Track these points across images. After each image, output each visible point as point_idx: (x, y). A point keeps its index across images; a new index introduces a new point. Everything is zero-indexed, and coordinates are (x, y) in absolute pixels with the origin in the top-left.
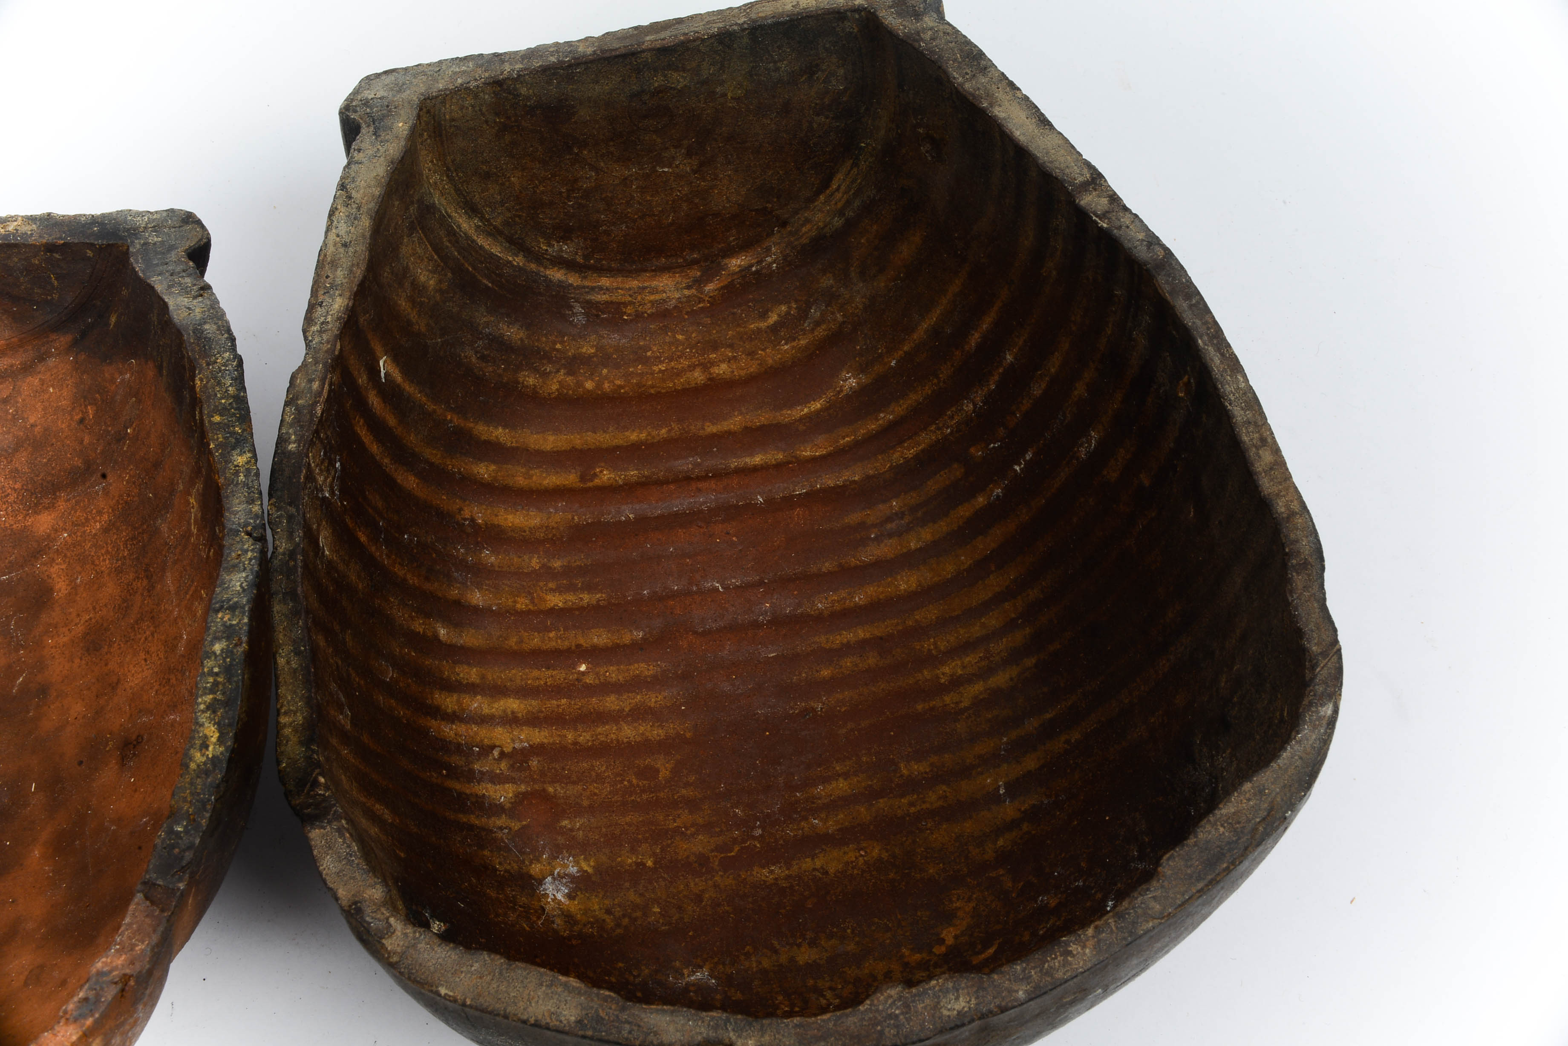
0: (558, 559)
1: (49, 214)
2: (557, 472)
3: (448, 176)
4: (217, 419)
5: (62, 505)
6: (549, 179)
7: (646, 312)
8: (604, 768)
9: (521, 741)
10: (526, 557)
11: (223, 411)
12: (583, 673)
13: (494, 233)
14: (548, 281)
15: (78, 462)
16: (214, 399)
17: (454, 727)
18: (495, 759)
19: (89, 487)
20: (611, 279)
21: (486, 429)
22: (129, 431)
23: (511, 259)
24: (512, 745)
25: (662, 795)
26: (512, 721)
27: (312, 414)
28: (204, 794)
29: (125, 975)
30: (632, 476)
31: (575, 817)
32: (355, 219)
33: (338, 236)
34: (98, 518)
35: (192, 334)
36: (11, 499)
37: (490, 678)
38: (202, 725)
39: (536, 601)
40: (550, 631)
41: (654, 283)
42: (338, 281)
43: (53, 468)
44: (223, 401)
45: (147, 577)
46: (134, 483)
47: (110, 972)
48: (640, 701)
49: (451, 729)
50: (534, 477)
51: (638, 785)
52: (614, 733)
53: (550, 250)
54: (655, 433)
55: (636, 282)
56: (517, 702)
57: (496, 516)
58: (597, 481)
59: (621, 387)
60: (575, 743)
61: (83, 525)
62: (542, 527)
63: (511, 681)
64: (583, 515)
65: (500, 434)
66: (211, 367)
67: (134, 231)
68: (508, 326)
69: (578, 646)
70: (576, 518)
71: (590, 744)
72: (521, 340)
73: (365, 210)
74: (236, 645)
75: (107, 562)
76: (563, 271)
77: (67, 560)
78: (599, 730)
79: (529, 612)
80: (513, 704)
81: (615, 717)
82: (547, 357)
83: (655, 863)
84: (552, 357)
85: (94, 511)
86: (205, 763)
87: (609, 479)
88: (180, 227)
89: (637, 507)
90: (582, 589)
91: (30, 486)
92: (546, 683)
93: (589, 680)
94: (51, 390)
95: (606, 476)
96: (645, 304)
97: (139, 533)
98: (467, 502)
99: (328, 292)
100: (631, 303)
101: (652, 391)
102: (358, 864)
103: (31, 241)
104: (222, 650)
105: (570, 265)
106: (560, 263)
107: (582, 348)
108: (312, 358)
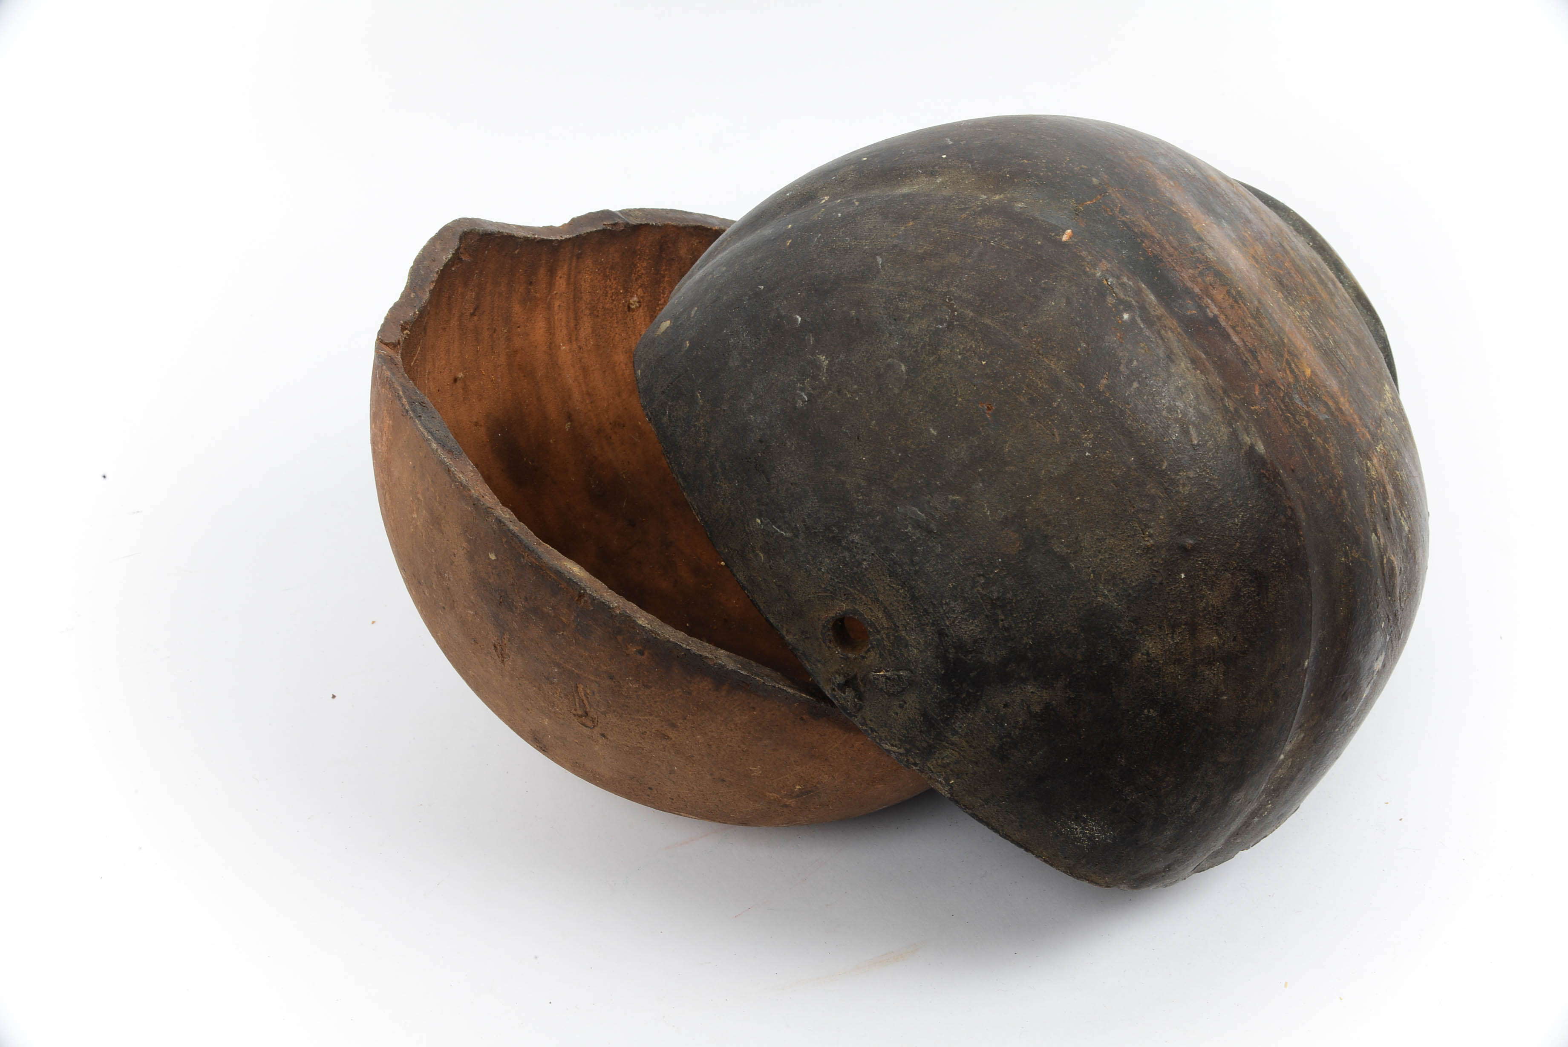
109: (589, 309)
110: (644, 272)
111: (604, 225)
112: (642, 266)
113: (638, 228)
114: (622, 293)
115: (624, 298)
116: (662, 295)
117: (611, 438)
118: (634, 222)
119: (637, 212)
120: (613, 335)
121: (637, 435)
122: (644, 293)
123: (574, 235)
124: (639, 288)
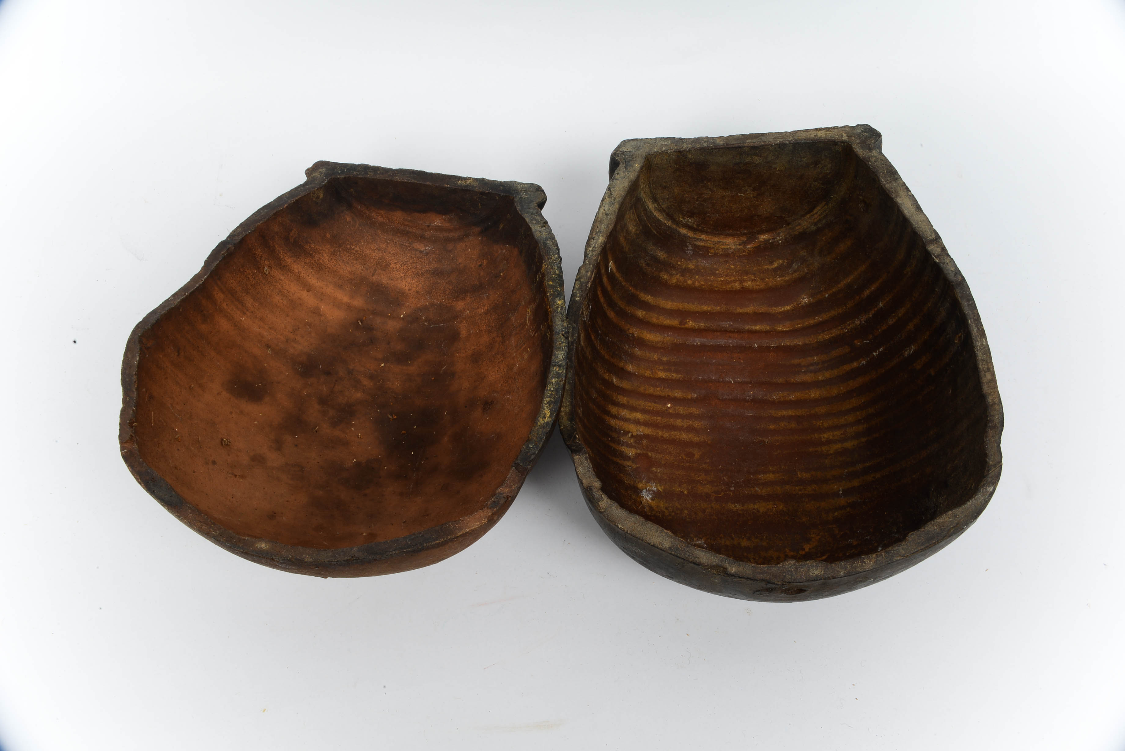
0: (665, 356)
1: (483, 178)
2: (670, 319)
3: (649, 186)
4: (551, 283)
5: (468, 299)
6: (691, 192)
7: (719, 253)
8: (672, 449)
9: (640, 432)
10: (652, 354)
11: (553, 280)
12: (669, 408)
13: (661, 210)
14: (679, 233)
15: (477, 282)
16: (550, 275)
17: (615, 421)
18: (629, 437)
19: (481, 294)
20: (707, 236)
21: (644, 295)
22: (501, 274)
23: (666, 222)
24: (636, 433)
25: (694, 465)
26: (637, 422)
27: (587, 287)
28: (542, 435)
29: (508, 495)
30: (702, 326)
31: (658, 468)
32: (612, 204)
33: (604, 210)
34: (483, 308)
35: (542, 244)
36: (447, 292)
37: (631, 403)
38: (545, 409)
39: (654, 373)
40: (658, 387)
41: (725, 241)
42: (602, 230)
43: (466, 283)
44: (554, 276)
45: (502, 337)
46: (501, 296)
47: (503, 493)
48: (691, 424)
49: (613, 422)
50: (660, 320)
51: (685, 459)
52: (678, 436)
53: (683, 220)
54: (714, 308)
55: (717, 239)
56: (641, 415)
57: (643, 334)
58: (687, 326)
59: (703, 285)
60: (662, 437)
61: (476, 309)
62: (661, 342)
63: (639, 405)
64: (678, 339)
65: (649, 298)
66: (549, 260)
67: (517, 191)
68: (660, 252)
69: (669, 396)
70: (675, 340)
71: (668, 438)
72: (664, 258)
73: (617, 201)
74: (560, 381)
75: (485, 326)
76: (686, 230)
77: (468, 323)
78: (672, 433)
79: (650, 378)
80: (639, 416)
81: (680, 429)
82: (673, 267)
83: (688, 493)
84: (676, 267)
85: (482, 305)
86: (543, 424)
87: (692, 325)
88: (535, 192)
89: (702, 340)
90: (674, 372)
91: (455, 289)
92: (653, 409)
93: (671, 411)
94: (470, 250)
95: (691, 324)
96: (719, 249)
97: (500, 318)
98: (632, 326)
99: (597, 234)
100: (713, 248)
101: (716, 289)
102: (592, 472)
103: (476, 190)
104: (555, 382)
105: (690, 228)
106: (686, 227)
107: (689, 265)
108: (588, 262)
109: (245, 292)
110: (261, 253)
111: (222, 254)
112: (259, 252)
113: (242, 241)
114: (257, 272)
115: (259, 273)
116: (280, 254)
117: (295, 339)
118: (238, 239)
119: (238, 229)
120: (266, 292)
121: (308, 327)
122: (269, 262)
123: (208, 274)
124: (265, 262)
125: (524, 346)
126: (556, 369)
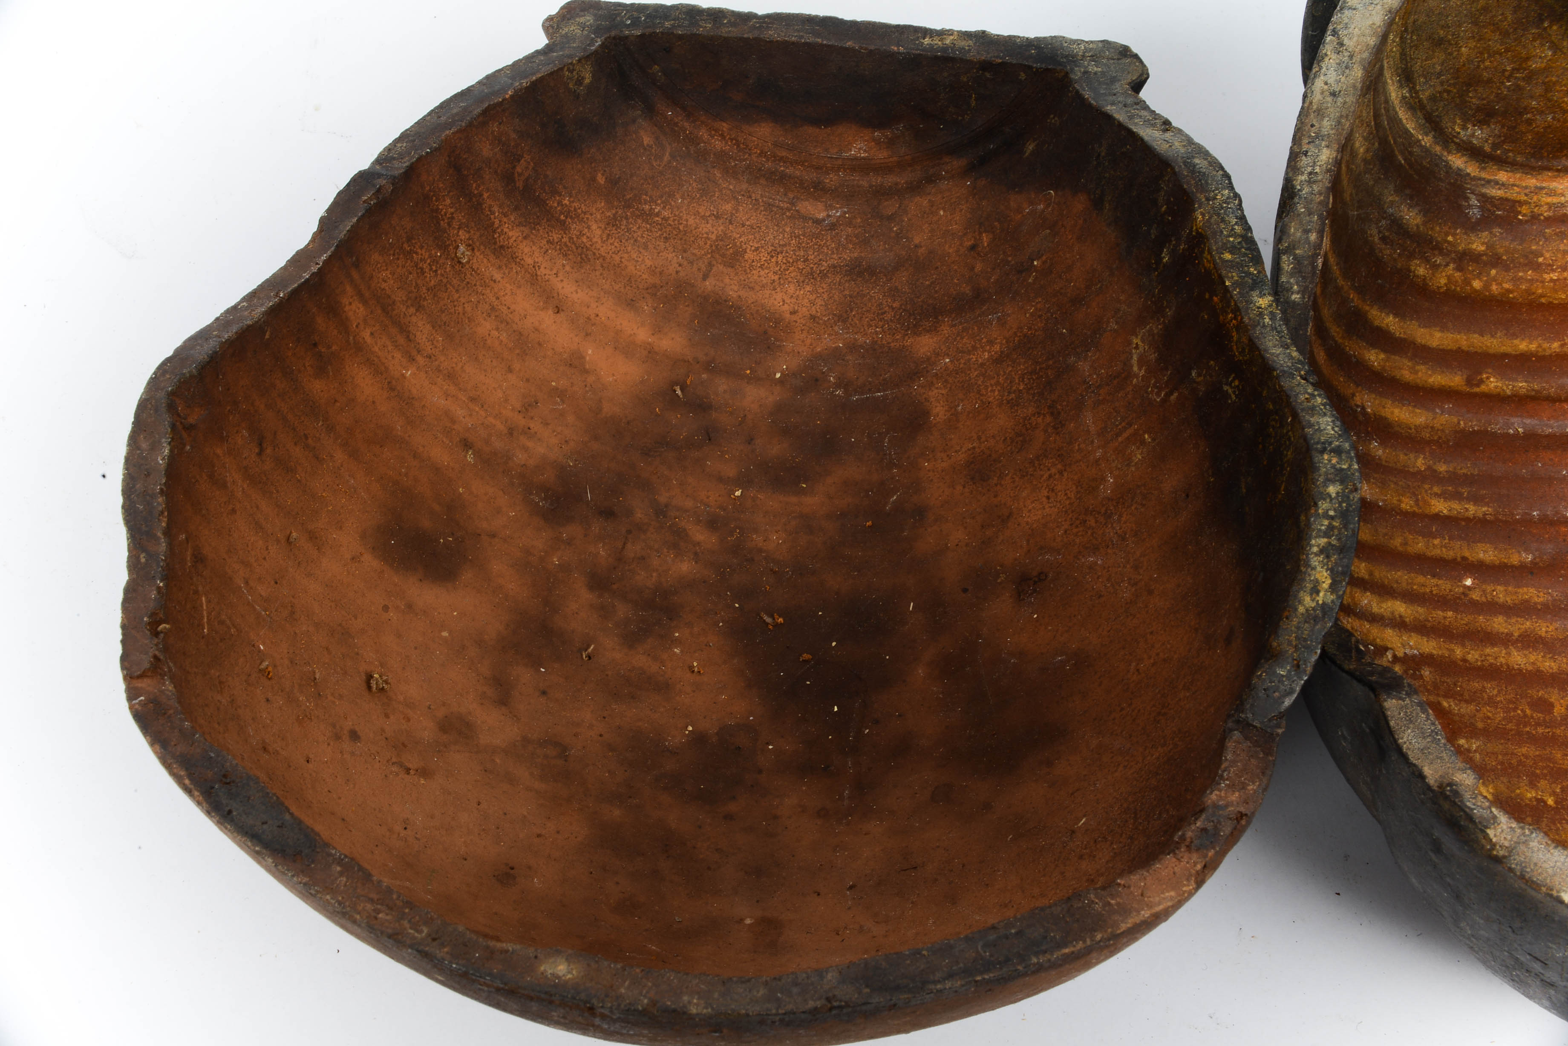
0: (1444, 463)
1: (984, 32)
2: (1443, 372)
3: (1401, 38)
4: (1228, 256)
5: (946, 330)
6: (1501, 54)
7: (1542, 215)
8: (1495, 692)
9: (1411, 648)
10: (1412, 456)
11: (1233, 249)
12: (1469, 588)
13: (1415, 105)
14: (1448, 166)
15: (967, 289)
16: (1220, 236)
17: (1350, 620)
18: (1389, 661)
19: (979, 315)
20: (1510, 174)
21: (1379, 314)
22: (1035, 263)
23: (1420, 137)
24: (1403, 650)
25: (1558, 731)
26: (1400, 624)
27: (1314, 268)
28: (1311, 641)
29: (1241, 813)
30: (1521, 387)
31: (1472, 738)
32: (1347, 68)
33: (1326, 83)
34: (988, 347)
35: (1183, 167)
36: (888, 317)
37: (1378, 576)
38: (1314, 569)
39: (1421, 503)
40: (1436, 538)
41: (1554, 185)
42: (1325, 131)
43: (936, 292)
44: (1231, 239)
45: (1052, 414)
46: (1040, 316)
47: (1227, 806)
48: (1529, 628)
49: (1348, 622)
50: (1420, 373)
51: (1532, 717)
52: (1503, 657)
53: (1462, 133)
54: (1546, 345)
55: (1534, 181)
56: (1404, 605)
57: (1384, 407)
58: (1483, 388)
59: (1509, 291)
60: (1465, 660)
61: (969, 352)
62: (1427, 427)
63: (1397, 583)
64: (1471, 422)
65: (1389, 322)
66: (1211, 203)
67: (1073, 58)
68: (1409, 209)
69: (1464, 558)
70: (1462, 423)
71: (1479, 663)
72: (1417, 225)
73: (1358, 60)
74: (1351, 491)
75: (996, 393)
76: (1464, 159)
77: (949, 386)
78: (1488, 651)
79: (1414, 514)
80: (1399, 608)
81: (1505, 640)
82: (1438, 248)
83: (1556, 802)
84: (1443, 249)
85: (984, 340)
86: (1314, 609)
87: (1496, 387)
88: (1118, 59)
89: (1528, 421)
90: (1469, 499)
91: (909, 307)
92: (1431, 592)
93: (1475, 596)
94: (942, 213)
95: (1493, 383)
96: (1541, 206)
97: (1041, 369)
98: (1360, 389)
99: (1313, 142)
100: (1526, 203)
101: (1543, 300)
102: (1445, 745)
103: (968, 57)
104: (1337, 493)
105: (1474, 153)
106: (1466, 150)
107: (1473, 244)
108: (1304, 208)
109: (412, 305)
110: (452, 210)
111: (364, 202)
112: (446, 205)
113: (411, 172)
114: (440, 256)
115: (447, 259)
116: (492, 217)
117: (529, 428)
118: (400, 167)
119: (399, 145)
120: (460, 309)
121: (558, 400)
122: (469, 232)
123: (333, 249)
124: (458, 232)
125: (1130, 431)
126: (1330, 461)
